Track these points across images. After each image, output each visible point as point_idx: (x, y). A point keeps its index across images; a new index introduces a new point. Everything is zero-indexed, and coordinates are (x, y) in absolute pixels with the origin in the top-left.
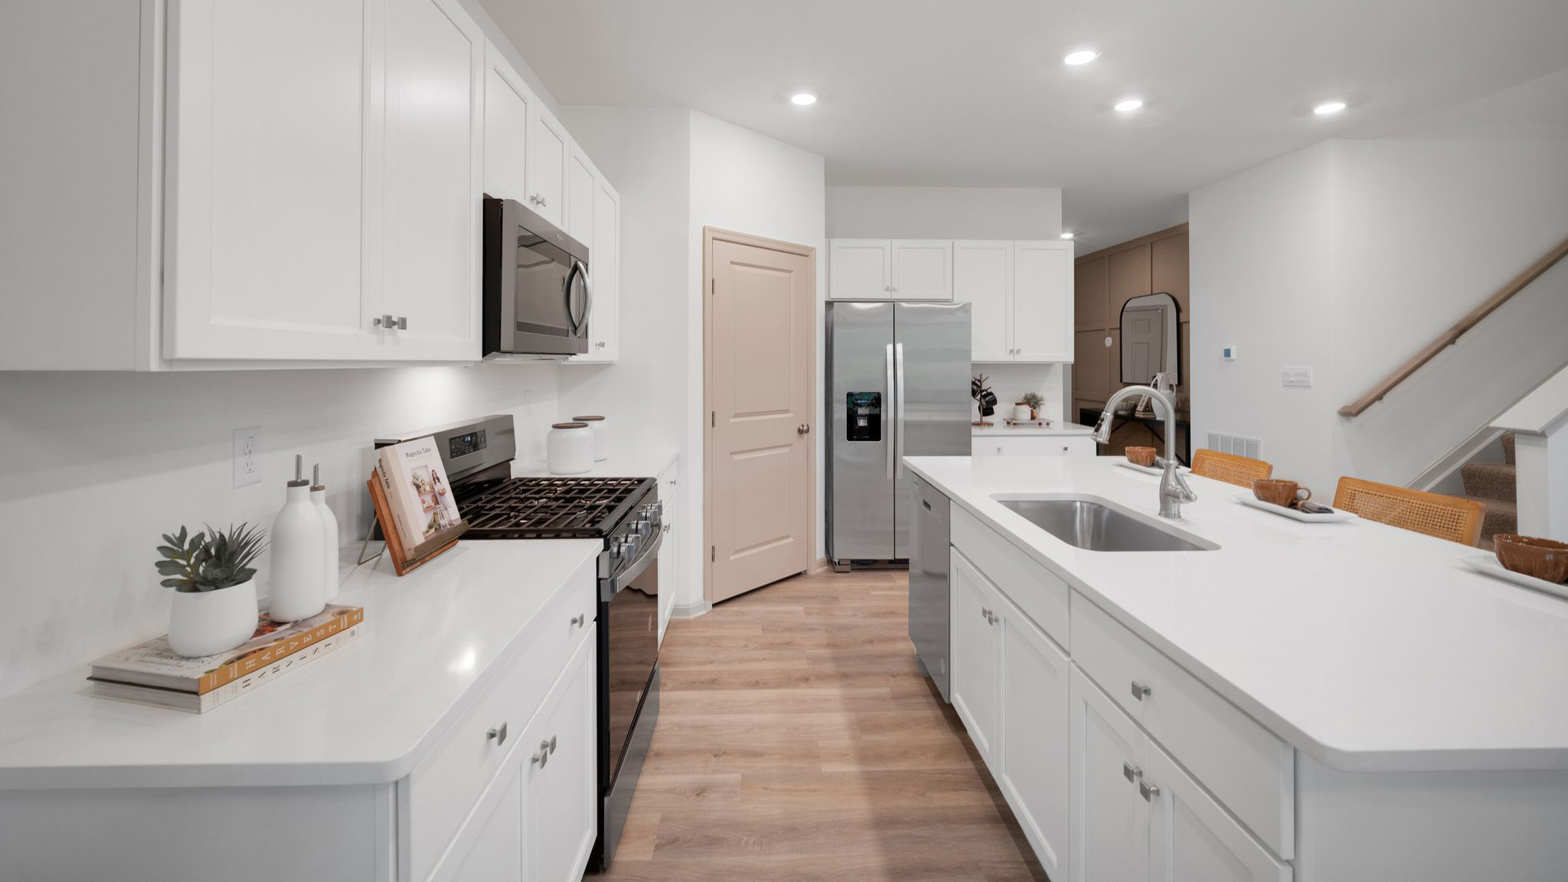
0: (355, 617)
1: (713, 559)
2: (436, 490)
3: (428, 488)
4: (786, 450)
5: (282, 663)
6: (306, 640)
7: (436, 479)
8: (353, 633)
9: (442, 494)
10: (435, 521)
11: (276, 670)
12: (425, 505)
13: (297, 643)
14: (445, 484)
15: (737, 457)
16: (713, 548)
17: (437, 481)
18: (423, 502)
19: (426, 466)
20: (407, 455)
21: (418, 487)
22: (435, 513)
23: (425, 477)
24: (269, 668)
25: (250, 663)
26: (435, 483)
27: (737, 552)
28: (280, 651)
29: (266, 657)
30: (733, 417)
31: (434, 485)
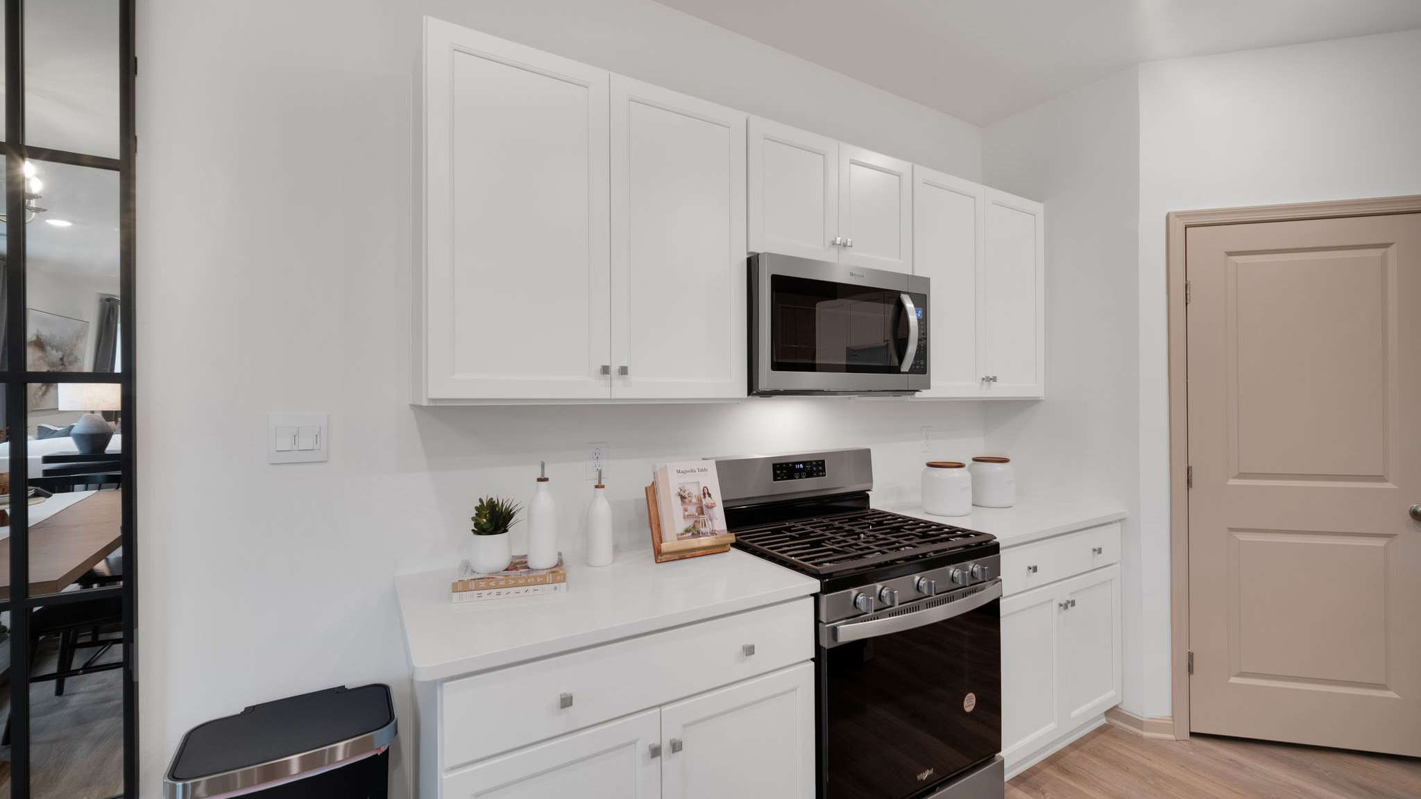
0: (559, 578)
1: (1190, 669)
2: (704, 503)
3: (694, 500)
4: (1381, 543)
5: (503, 591)
6: (521, 582)
7: (706, 494)
8: (556, 588)
9: (711, 507)
10: (694, 527)
11: (499, 594)
12: (687, 513)
13: (513, 582)
14: (717, 499)
15: (1242, 537)
16: (1191, 656)
17: (707, 496)
18: (686, 510)
19: (698, 483)
20: (679, 472)
21: (683, 498)
22: (696, 521)
23: (695, 491)
24: (494, 591)
25: (482, 584)
26: (705, 497)
27: (1242, 674)
28: (502, 583)
29: (492, 584)
30: (1235, 477)
31: (703, 500)
